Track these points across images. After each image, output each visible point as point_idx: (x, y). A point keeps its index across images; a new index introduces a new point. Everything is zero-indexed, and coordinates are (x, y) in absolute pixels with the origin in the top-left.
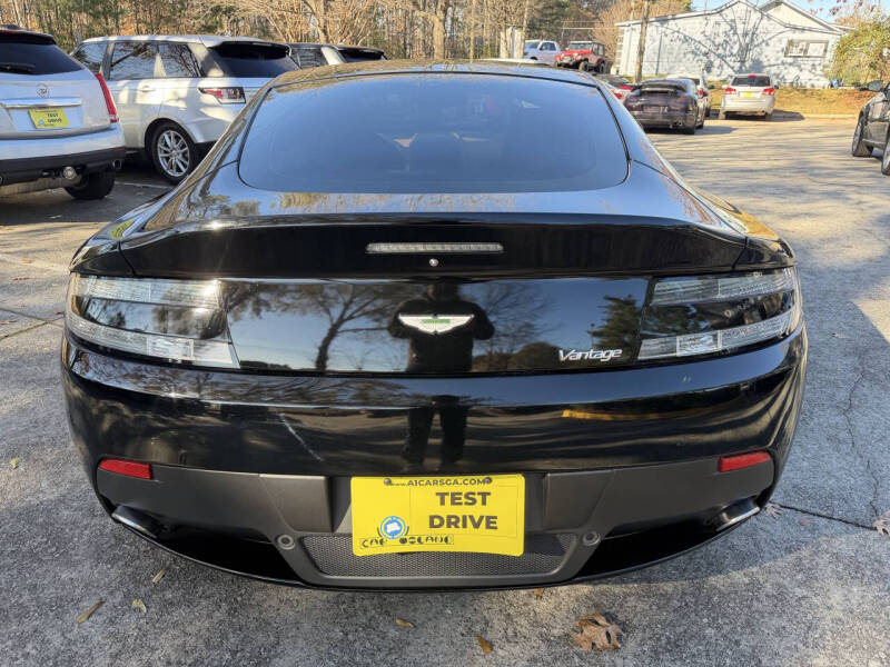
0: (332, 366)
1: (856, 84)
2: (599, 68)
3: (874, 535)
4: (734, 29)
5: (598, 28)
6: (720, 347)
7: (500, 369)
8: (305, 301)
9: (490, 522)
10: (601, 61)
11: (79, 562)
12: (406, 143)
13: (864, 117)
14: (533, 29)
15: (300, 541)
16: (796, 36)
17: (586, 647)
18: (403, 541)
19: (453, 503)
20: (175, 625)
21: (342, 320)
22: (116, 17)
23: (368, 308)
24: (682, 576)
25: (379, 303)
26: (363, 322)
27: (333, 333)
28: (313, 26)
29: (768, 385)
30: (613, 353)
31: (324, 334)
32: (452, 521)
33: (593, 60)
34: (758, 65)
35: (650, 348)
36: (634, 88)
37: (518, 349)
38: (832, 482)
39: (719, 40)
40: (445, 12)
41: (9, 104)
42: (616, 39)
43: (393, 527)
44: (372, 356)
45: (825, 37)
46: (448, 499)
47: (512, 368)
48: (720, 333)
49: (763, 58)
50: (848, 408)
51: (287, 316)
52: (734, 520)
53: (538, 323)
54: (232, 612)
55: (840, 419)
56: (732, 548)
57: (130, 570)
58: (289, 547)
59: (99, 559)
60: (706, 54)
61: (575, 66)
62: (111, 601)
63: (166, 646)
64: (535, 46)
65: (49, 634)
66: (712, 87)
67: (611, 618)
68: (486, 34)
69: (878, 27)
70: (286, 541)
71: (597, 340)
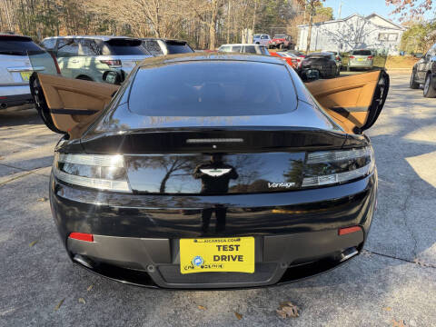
0: (167, 191)
1: (412, 53)
2: (289, 47)
3: (414, 265)
4: (352, 28)
5: (288, 28)
6: (337, 181)
7: (243, 191)
8: (155, 163)
9: (240, 258)
10: (290, 44)
11: (53, 282)
12: (199, 88)
13: (415, 70)
14: (257, 29)
15: (157, 268)
16: (382, 31)
17: (284, 316)
18: (202, 267)
19: (224, 250)
20: (99, 309)
21: (171, 171)
22: (57, 25)
23: (184, 165)
24: (327, 284)
25: (188, 163)
26: (181, 172)
27: (167, 177)
28: (152, 29)
29: (360, 197)
30: (291, 184)
31: (164, 177)
32: (224, 258)
33: (286, 43)
34: (364, 45)
35: (307, 182)
36: (306, 57)
37: (252, 182)
38: (396, 241)
39: (346, 33)
40: (215, 22)
41: (10, 69)
42: (297, 33)
43: (198, 261)
44: (185, 186)
45: (396, 31)
46: (222, 248)
47: (248, 191)
48: (337, 175)
49: (366, 42)
50: (404, 208)
51: (147, 170)
52: (347, 257)
53: (260, 171)
54: (124, 303)
55: (400, 213)
56: (350, 271)
57: (77, 286)
58: (152, 271)
59: (62, 281)
60: (339, 41)
61: (278, 46)
62: (69, 299)
63: (95, 318)
64: (258, 37)
65: (42, 314)
66: (343, 56)
67: (295, 304)
68: (235, 31)
69: (421, 26)
70: (151, 268)
71: (287, 178)
